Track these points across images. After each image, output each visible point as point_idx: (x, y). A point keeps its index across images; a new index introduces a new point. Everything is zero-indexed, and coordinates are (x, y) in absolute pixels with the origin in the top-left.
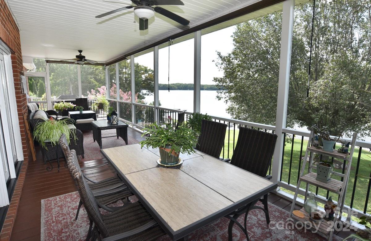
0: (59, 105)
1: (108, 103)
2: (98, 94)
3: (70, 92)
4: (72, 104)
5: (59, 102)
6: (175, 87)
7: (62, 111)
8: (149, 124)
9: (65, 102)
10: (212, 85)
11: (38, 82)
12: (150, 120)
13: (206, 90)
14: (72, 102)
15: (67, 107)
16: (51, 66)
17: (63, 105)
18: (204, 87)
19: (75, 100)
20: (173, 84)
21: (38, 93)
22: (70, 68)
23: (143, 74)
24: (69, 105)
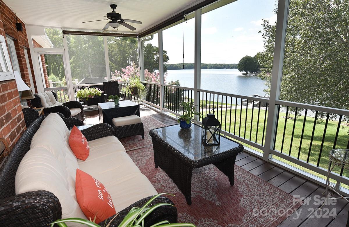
0: (83, 91)
1: (143, 87)
2: (123, 75)
3: (90, 74)
4: (99, 89)
5: (82, 88)
6: (181, 66)
7: (87, 100)
8: (168, 104)
9: (91, 87)
10: (215, 64)
11: (60, 66)
12: (169, 100)
13: (209, 68)
14: (98, 87)
15: (93, 94)
16: (71, 50)
17: (88, 92)
18: (208, 66)
19: (102, 84)
20: (179, 64)
21: (60, 76)
22: (88, 51)
23: (156, 54)
24: (95, 92)
